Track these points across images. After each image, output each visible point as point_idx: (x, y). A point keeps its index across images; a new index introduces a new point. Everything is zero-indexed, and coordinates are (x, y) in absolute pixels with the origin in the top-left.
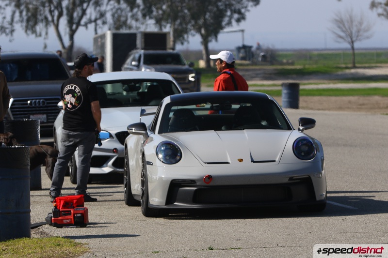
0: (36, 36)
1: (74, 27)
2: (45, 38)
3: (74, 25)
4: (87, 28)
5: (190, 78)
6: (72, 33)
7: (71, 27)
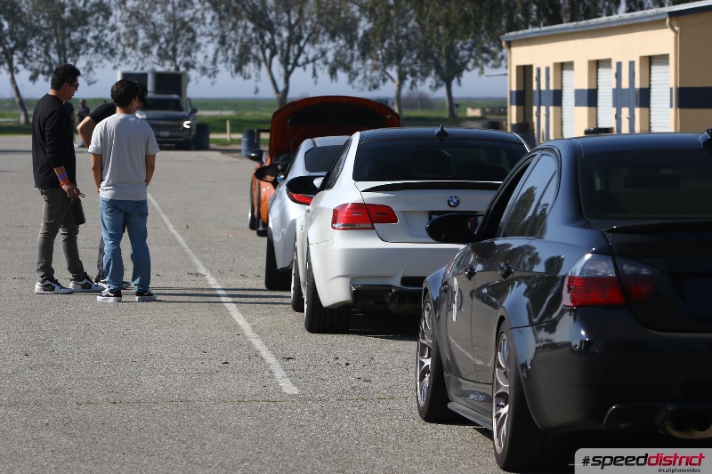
0: (244, 77)
1: (290, 67)
2: (256, 81)
3: (289, 65)
4: (305, 69)
5: (185, 126)
6: (288, 74)
7: (286, 68)
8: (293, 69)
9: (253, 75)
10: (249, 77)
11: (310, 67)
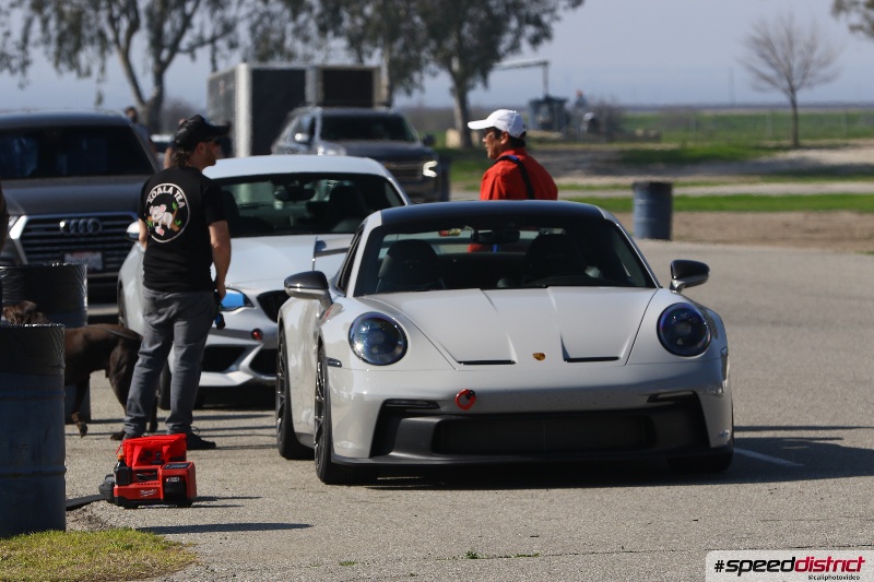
0: (80, 74)
1: (165, 54)
2: (99, 81)
3: (164, 50)
4: (193, 57)
5: (428, 173)
6: (160, 69)
7: (157, 55)
8: (171, 57)
9: (96, 69)
10: (88, 73)
11: (204, 53)
